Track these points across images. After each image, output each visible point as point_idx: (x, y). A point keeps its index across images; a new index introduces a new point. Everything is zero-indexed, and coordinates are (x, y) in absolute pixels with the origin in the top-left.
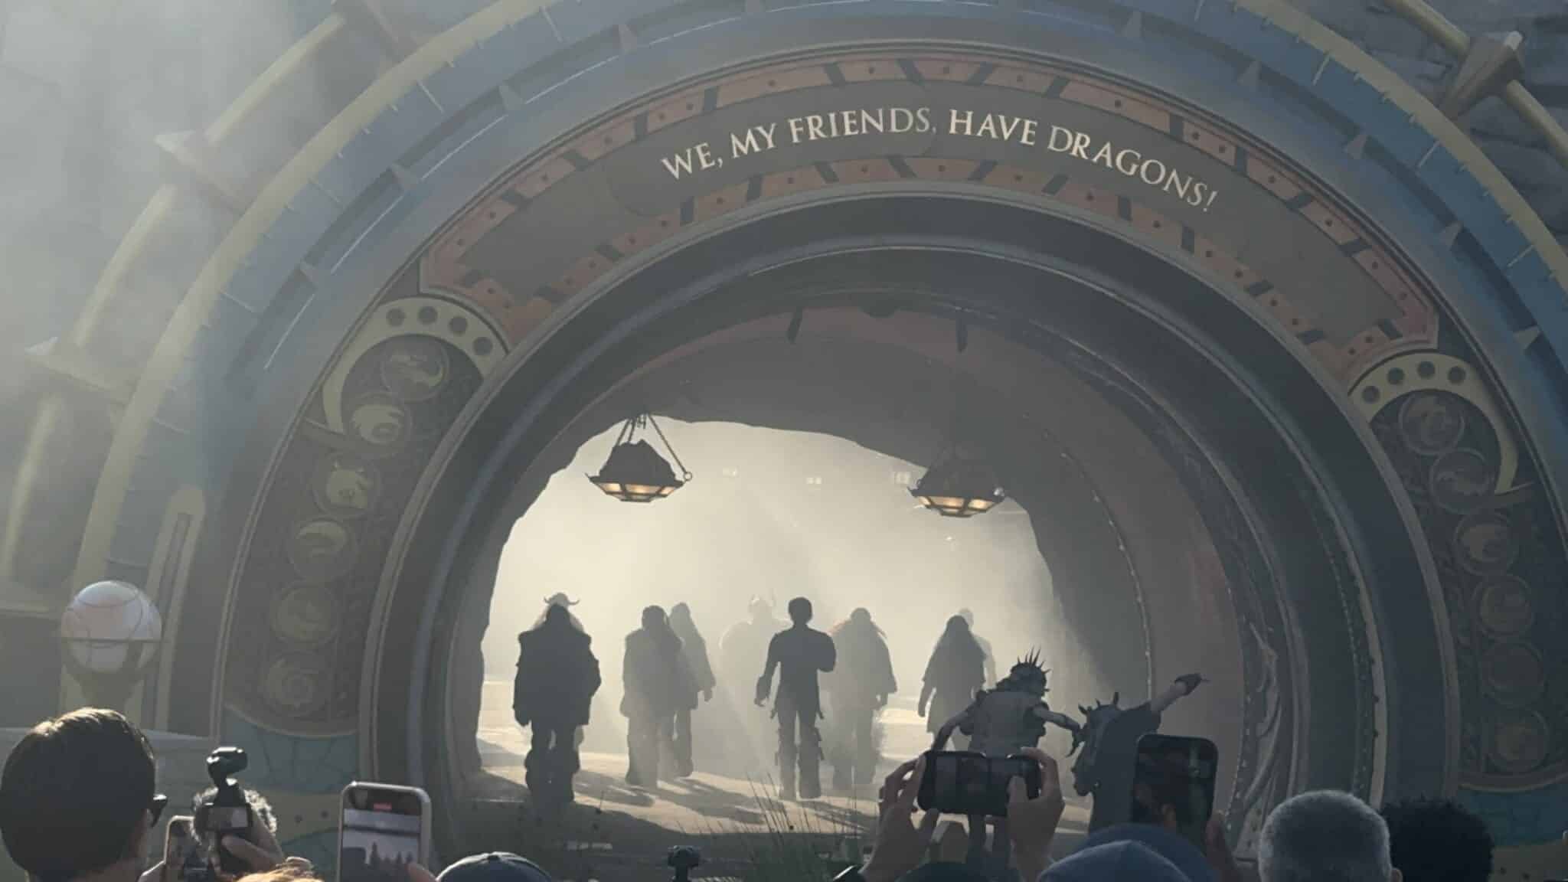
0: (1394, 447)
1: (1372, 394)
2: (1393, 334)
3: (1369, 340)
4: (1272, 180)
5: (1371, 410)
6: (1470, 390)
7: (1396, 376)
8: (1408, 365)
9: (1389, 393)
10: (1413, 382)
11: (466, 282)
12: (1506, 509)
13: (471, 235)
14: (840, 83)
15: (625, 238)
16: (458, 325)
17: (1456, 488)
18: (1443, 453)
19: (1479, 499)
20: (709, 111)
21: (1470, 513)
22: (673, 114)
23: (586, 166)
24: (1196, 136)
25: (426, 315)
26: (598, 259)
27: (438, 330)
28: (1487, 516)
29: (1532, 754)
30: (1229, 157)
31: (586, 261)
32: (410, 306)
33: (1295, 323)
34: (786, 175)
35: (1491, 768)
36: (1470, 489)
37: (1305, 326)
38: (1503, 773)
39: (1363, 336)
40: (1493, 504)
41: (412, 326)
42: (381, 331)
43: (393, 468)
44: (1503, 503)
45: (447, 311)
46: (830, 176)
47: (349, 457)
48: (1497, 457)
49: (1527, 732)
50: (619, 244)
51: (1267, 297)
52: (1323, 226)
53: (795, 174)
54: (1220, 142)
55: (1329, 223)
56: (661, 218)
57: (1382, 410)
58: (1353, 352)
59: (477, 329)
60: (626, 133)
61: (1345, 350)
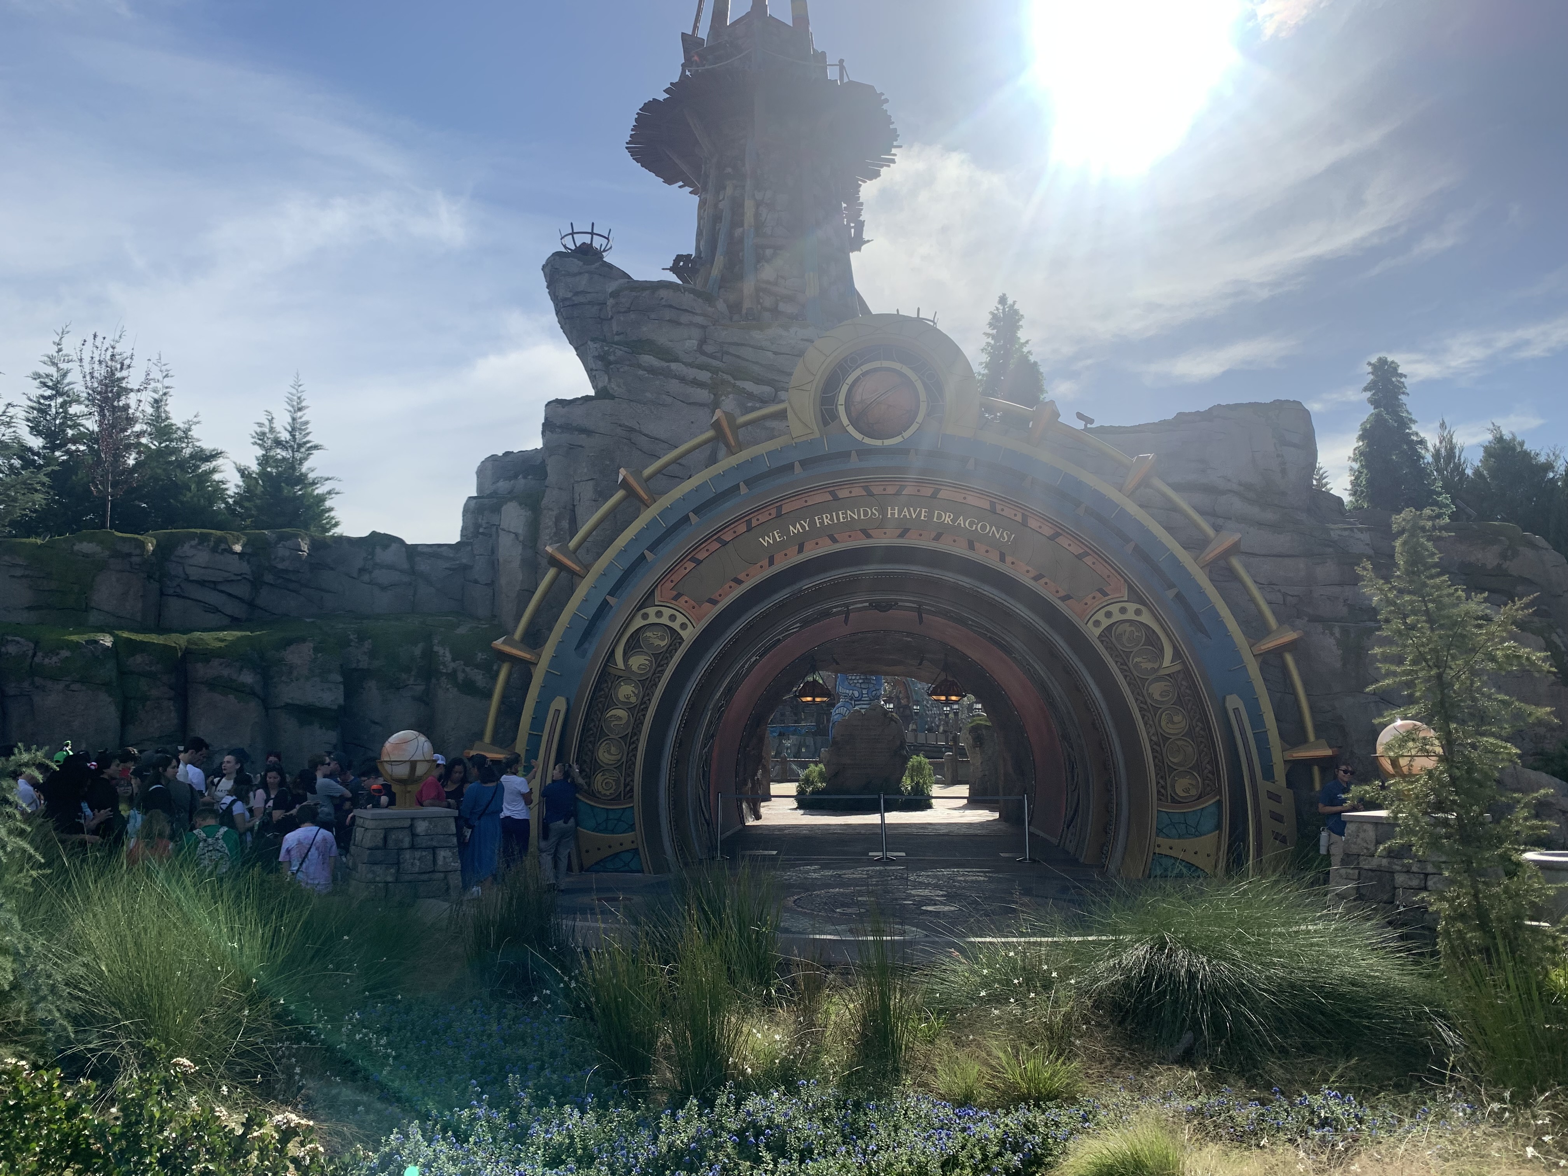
0: (1110, 648)
1: (1097, 623)
2: (1105, 594)
3: (1094, 598)
4: (1040, 527)
5: (1097, 632)
6: (1146, 618)
7: (1109, 615)
8: (1114, 609)
9: (1106, 623)
10: (1117, 617)
11: (676, 598)
12: (1168, 675)
13: (676, 577)
14: (836, 498)
15: (744, 574)
16: (673, 618)
17: (1144, 666)
18: (1135, 650)
19: (1155, 670)
20: (779, 515)
21: (1151, 678)
22: (763, 518)
23: (726, 543)
24: (1003, 510)
25: (659, 614)
26: (733, 584)
27: (665, 620)
28: (1160, 679)
29: (1193, 792)
30: (1019, 518)
31: (727, 586)
32: (652, 611)
33: (1057, 592)
34: (814, 541)
35: (1174, 801)
36: (1149, 666)
37: (1062, 593)
38: (1180, 802)
39: (1091, 596)
40: (1162, 672)
41: (652, 619)
42: (638, 623)
43: (647, 683)
44: (1167, 672)
45: (667, 612)
46: (834, 540)
47: (628, 680)
48: (1162, 650)
49: (1190, 781)
50: (742, 576)
51: (1043, 580)
52: (1066, 546)
53: (818, 541)
54: (1014, 512)
55: (1070, 545)
56: (760, 565)
57: (1104, 630)
58: (1087, 604)
59: (681, 619)
60: (742, 528)
61: (1082, 603)
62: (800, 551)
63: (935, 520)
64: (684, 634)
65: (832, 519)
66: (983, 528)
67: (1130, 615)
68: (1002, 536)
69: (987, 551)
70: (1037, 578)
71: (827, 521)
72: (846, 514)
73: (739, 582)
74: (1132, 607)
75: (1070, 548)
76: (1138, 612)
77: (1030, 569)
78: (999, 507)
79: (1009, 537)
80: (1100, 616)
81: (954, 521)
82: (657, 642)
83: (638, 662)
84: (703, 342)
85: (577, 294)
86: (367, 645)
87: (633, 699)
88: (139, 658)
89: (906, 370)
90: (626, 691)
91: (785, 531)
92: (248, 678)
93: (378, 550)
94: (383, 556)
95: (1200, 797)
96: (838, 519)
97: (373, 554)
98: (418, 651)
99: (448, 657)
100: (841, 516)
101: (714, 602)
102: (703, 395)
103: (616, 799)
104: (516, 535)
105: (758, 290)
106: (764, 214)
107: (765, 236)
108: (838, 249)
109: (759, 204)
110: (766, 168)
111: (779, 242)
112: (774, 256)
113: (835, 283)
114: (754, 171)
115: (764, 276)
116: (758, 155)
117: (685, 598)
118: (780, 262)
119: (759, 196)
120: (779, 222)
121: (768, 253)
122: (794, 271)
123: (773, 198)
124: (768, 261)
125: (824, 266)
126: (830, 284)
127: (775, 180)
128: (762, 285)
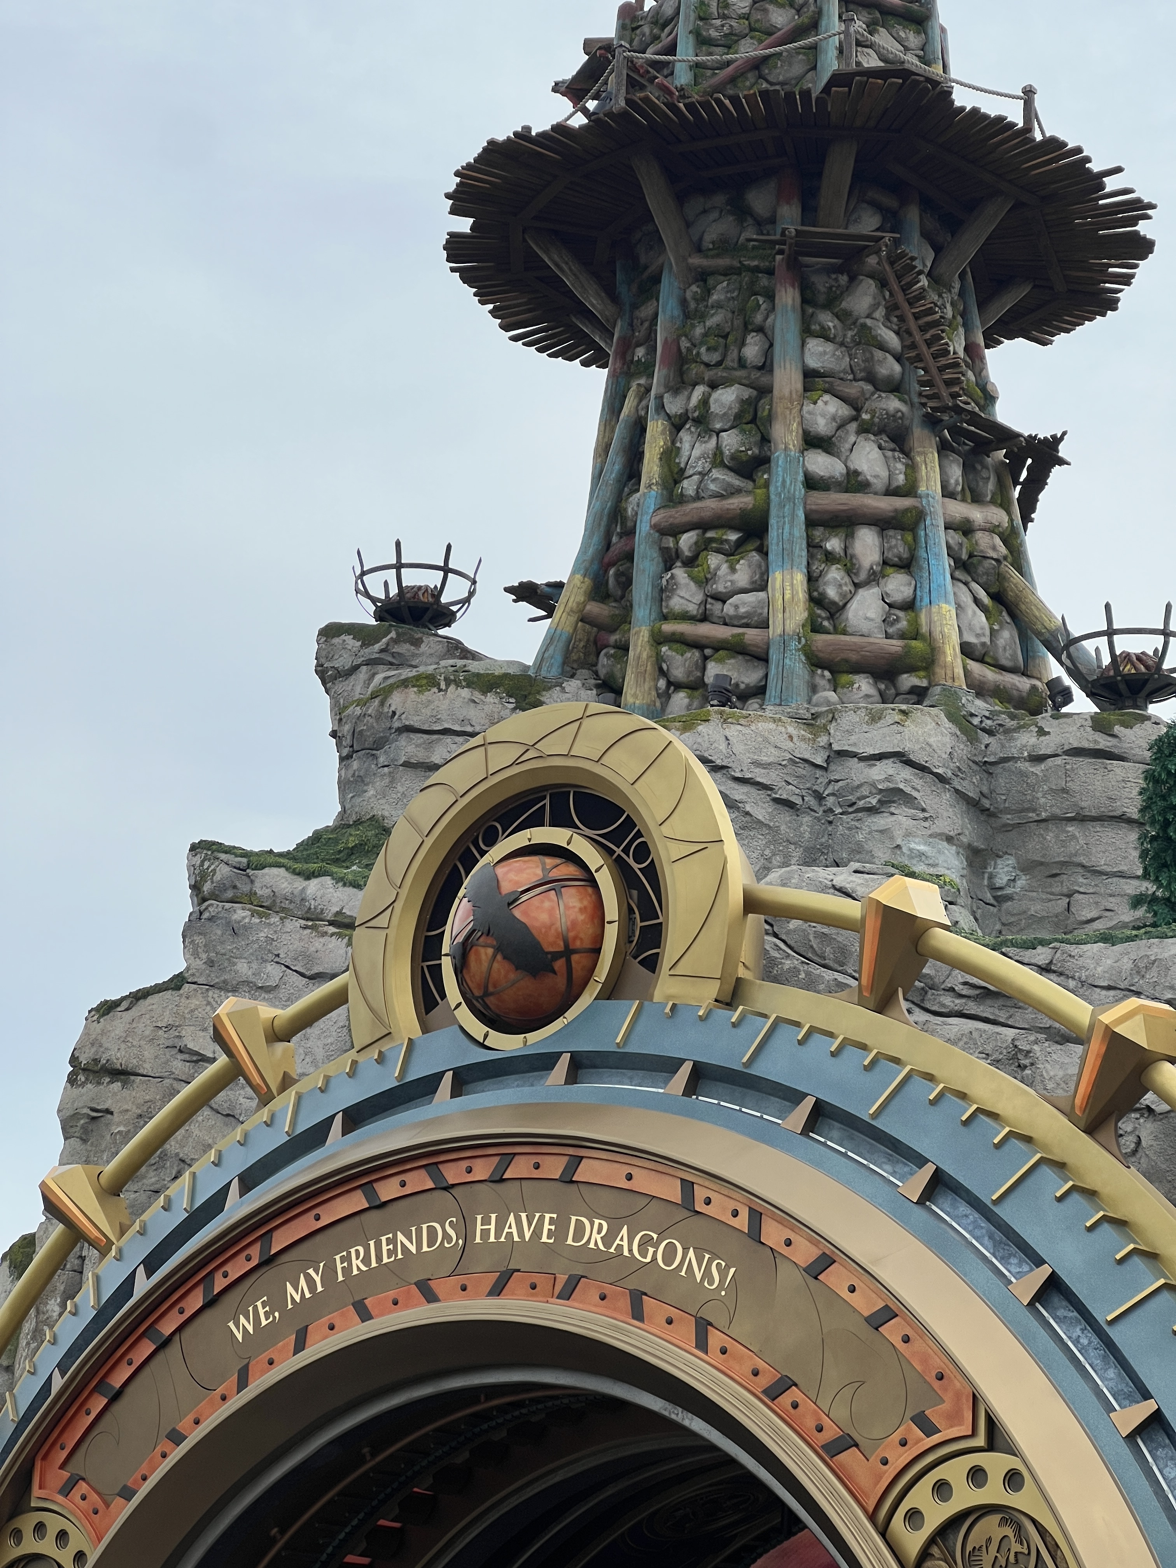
1: (915, 1518)
2: (929, 1429)
3: (903, 1443)
4: (788, 1243)
5: (916, 1544)
6: (1031, 1500)
7: (943, 1491)
8: (956, 1472)
9: (936, 1514)
10: (964, 1496)
11: (66, 1490)
13: (70, 1438)
14: (376, 1204)
15: (190, 1418)
16: (61, 1538)
22: (236, 1269)
23: (166, 1343)
24: (708, 1201)
25: (40, 1528)
26: (165, 1444)
27: (49, 1546)
30: (742, 1222)
31: (159, 1450)
32: (28, 1523)
33: (820, 1429)
34: (325, 1320)
37: (831, 1433)
39: (897, 1437)
41: (31, 1544)
42: (7, 1552)
45: (53, 1524)
46: (365, 1315)
50: (181, 1423)
51: (786, 1399)
52: (845, 1294)
53: (334, 1317)
54: (733, 1205)
55: (852, 1289)
56: (220, 1391)
57: (932, 1541)
58: (885, 1462)
59: (77, 1541)
60: (195, 1301)
61: (875, 1460)
63: (570, 1241)
65: (366, 1261)
66: (670, 1253)
67: (994, 1491)
68: (707, 1274)
69: (670, 1322)
70: (773, 1393)
71: (357, 1264)
72: (392, 1241)
74: (997, 1465)
75: (853, 1299)
76: (1013, 1480)
77: (760, 1364)
78: (700, 1194)
79: (723, 1273)
80: (921, 1495)
81: (608, 1240)
89: (585, 847)
91: (277, 1301)
96: (379, 1258)
100: (385, 1248)
101: (127, 1494)
105: (659, 639)
106: (686, 447)
107: (682, 500)
108: (891, 492)
109: (677, 425)
110: (699, 331)
111: (710, 506)
112: (703, 547)
113: (874, 578)
114: (673, 345)
115: (676, 603)
116: (683, 302)
117: (83, 1487)
118: (714, 560)
119: (674, 406)
120: (717, 459)
121: (687, 540)
122: (743, 575)
123: (705, 402)
124: (690, 563)
125: (834, 544)
126: (857, 586)
127: (715, 357)
128: (668, 627)
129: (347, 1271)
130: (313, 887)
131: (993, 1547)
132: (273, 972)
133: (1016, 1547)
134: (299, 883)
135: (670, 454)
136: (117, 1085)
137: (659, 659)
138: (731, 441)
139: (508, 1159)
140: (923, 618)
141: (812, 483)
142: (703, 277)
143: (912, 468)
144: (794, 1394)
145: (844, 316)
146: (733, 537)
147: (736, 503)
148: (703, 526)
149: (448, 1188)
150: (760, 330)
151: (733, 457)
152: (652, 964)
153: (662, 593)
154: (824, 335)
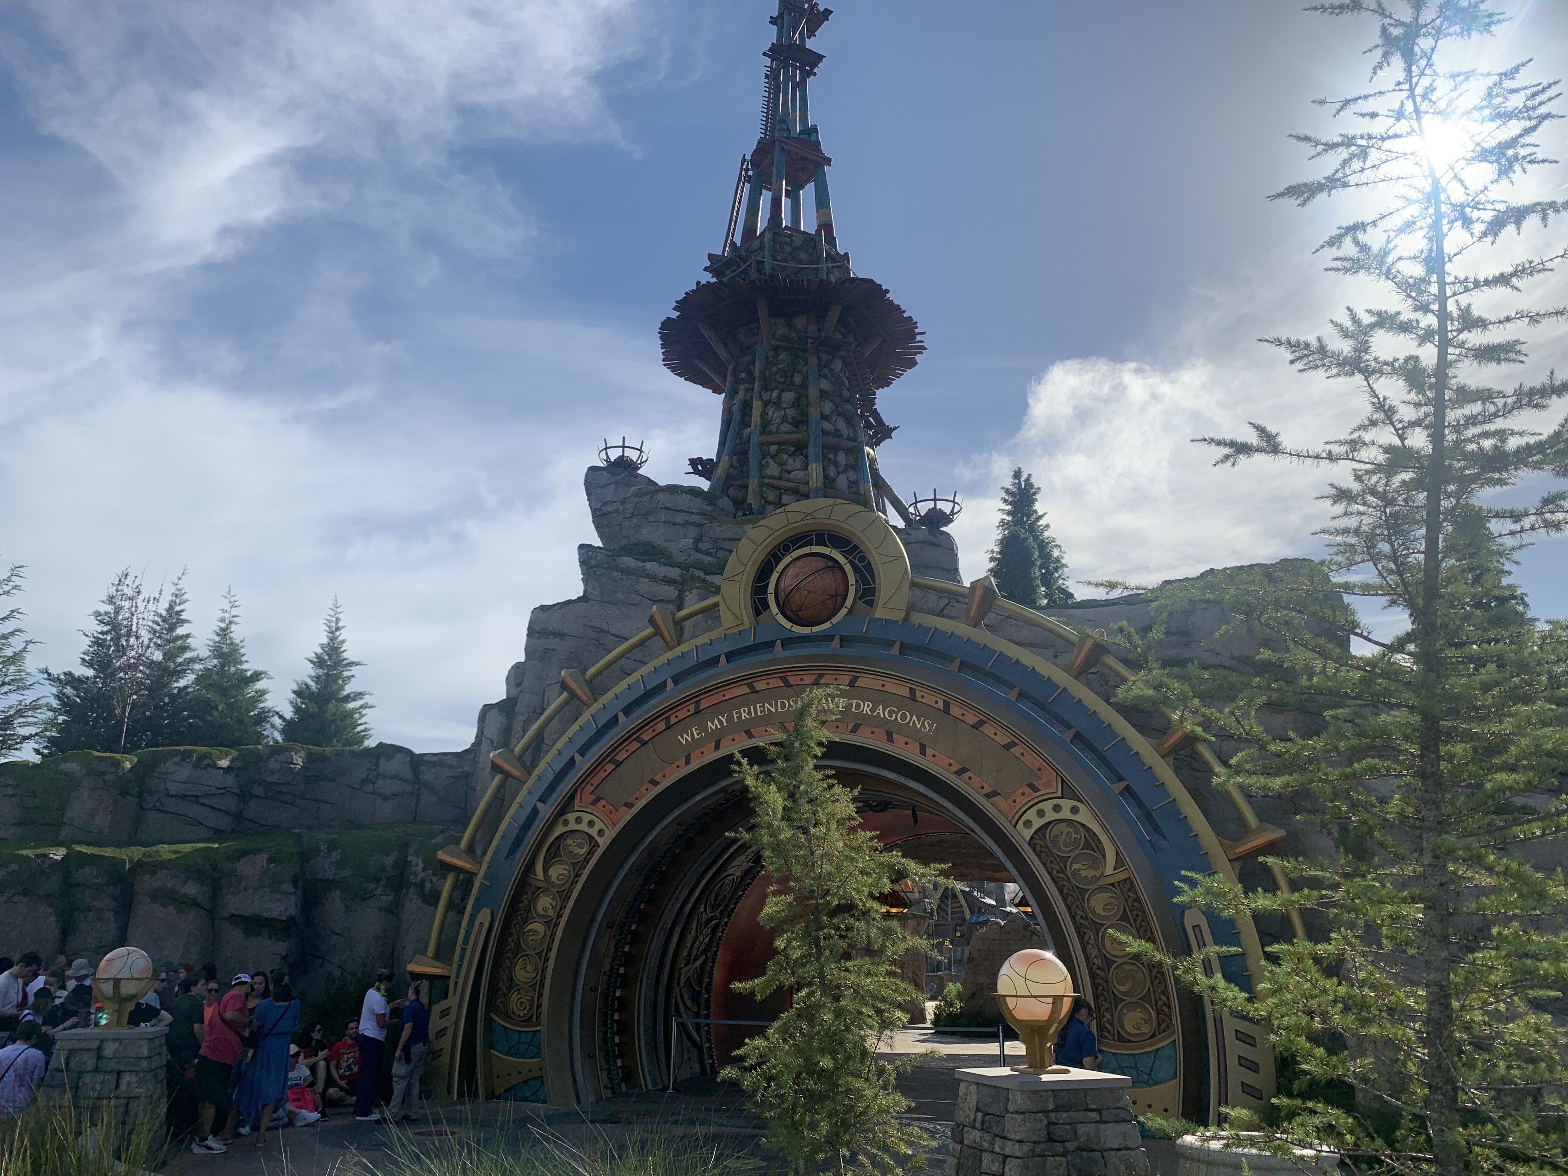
0: (1041, 853)
1: (1027, 824)
2: (1036, 790)
3: (1023, 794)
4: (963, 715)
5: (1028, 834)
6: (1084, 817)
7: (1041, 813)
9: (1038, 823)
10: (1051, 816)
11: (594, 803)
12: (1112, 885)
13: (596, 781)
14: (754, 691)
15: (661, 775)
16: (591, 824)
17: (1084, 873)
18: (1073, 854)
19: (1095, 879)
20: (698, 712)
21: (1092, 887)
22: (681, 715)
23: (645, 743)
24: (923, 697)
25: (578, 820)
26: (650, 786)
27: (583, 827)
28: (1102, 889)
29: (1146, 1029)
30: (940, 705)
31: (644, 788)
32: (571, 817)
33: (982, 788)
34: (731, 737)
35: (1121, 1039)
36: (1090, 873)
37: (988, 790)
38: (1130, 1041)
39: (1020, 791)
40: (1104, 882)
41: (573, 826)
42: (560, 830)
43: (564, 895)
44: (1113, 880)
45: (586, 817)
46: (750, 736)
47: (546, 891)
48: (1104, 856)
49: (1141, 1015)
50: (658, 778)
51: (966, 776)
52: (993, 736)
53: (735, 736)
54: (935, 699)
55: (995, 734)
56: (677, 763)
57: (1036, 832)
58: (1015, 801)
59: (599, 825)
60: (661, 726)
61: (1010, 800)
62: (717, 748)
63: (853, 710)
64: (600, 840)
65: (749, 713)
66: (904, 717)
67: (1066, 814)
68: (923, 725)
69: (906, 743)
70: (959, 773)
71: (744, 715)
72: (763, 706)
73: (655, 783)
74: (1067, 804)
75: (996, 738)
76: (1074, 810)
77: (952, 761)
78: (918, 694)
79: (931, 726)
80: (1031, 815)
81: (872, 710)
82: (577, 850)
83: (558, 871)
84: (699, 539)
85: (605, 504)
86: (335, 855)
87: (551, 912)
88: (87, 871)
89: (836, 555)
90: (545, 903)
91: (703, 728)
92: (191, 889)
93: (383, 761)
94: (388, 766)
95: (1154, 1035)
96: (756, 713)
97: (377, 764)
98: (389, 861)
99: (420, 868)
100: (759, 709)
101: (629, 805)
102: (670, 592)
103: (528, 1021)
104: (492, 741)
105: (761, 485)
106: (771, 413)
107: (770, 433)
108: (848, 439)
109: (766, 404)
110: (774, 369)
111: (783, 437)
112: (779, 452)
113: (844, 472)
114: (762, 373)
115: (768, 472)
116: (767, 358)
117: (603, 802)
118: (785, 457)
119: (766, 396)
120: (785, 418)
121: (773, 449)
122: (798, 464)
123: (779, 397)
124: (773, 457)
125: (831, 456)
126: (839, 473)
127: (783, 380)
128: (766, 481)
129: (739, 718)
130: (648, 565)
131: (1064, 836)
132: (638, 598)
133: (1074, 836)
134: (641, 564)
135: (764, 414)
136: (557, 640)
137: (762, 492)
138: (791, 412)
139: (821, 676)
140: (862, 487)
141: (824, 433)
142: (776, 349)
143: (855, 431)
144: (968, 774)
145: (831, 370)
146: (793, 449)
147: (794, 437)
148: (780, 443)
149: (791, 686)
150: (800, 372)
151: (793, 418)
152: (870, 603)
153: (761, 468)
154: (825, 377)
